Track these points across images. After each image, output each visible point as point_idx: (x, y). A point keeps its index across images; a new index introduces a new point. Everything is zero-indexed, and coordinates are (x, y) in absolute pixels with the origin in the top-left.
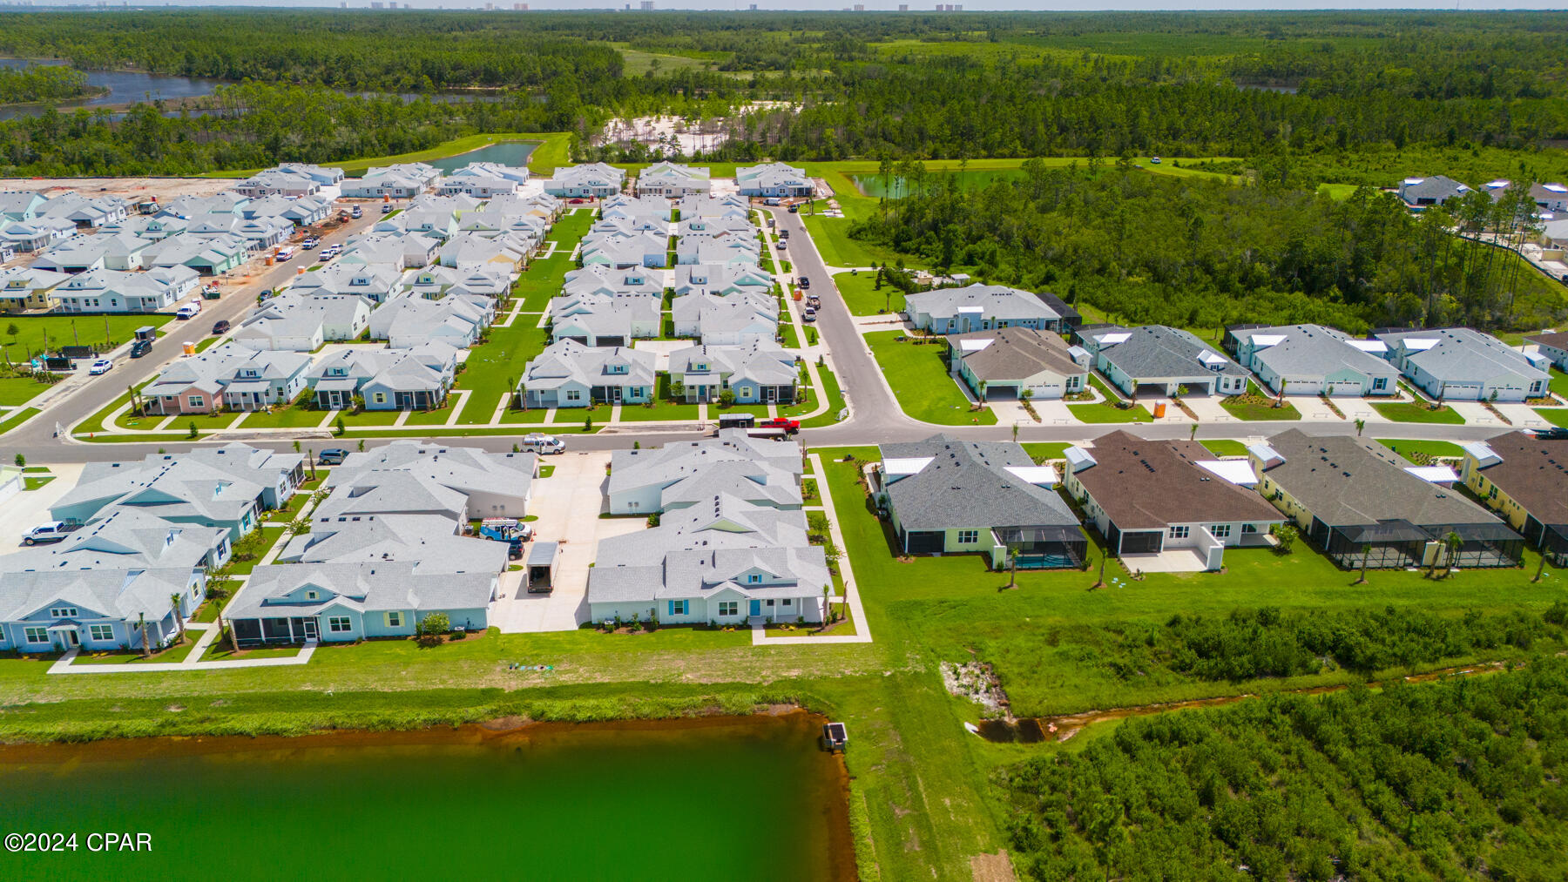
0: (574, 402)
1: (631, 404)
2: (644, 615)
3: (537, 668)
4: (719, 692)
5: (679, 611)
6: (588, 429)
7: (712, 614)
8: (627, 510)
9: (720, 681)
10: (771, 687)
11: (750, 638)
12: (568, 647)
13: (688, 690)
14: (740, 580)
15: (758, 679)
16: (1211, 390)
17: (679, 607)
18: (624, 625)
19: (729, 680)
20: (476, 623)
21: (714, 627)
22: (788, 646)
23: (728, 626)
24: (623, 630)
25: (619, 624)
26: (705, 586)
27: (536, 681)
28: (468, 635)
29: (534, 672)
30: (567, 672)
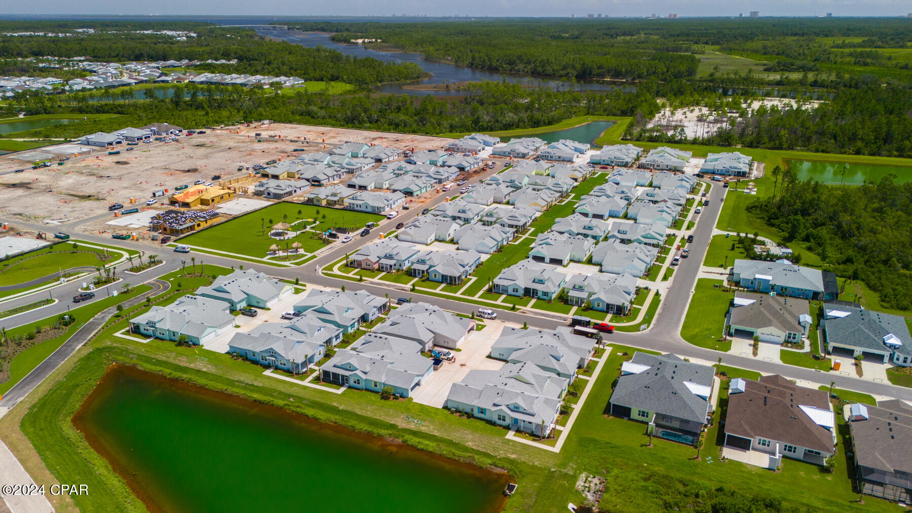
0: (515, 293)
1: (542, 299)
2: (469, 411)
3: (416, 421)
4: (477, 454)
5: (482, 413)
6: (513, 309)
7: (495, 418)
8: (498, 356)
9: (481, 450)
10: (500, 459)
11: (506, 434)
12: (433, 415)
13: (466, 449)
14: (510, 407)
15: (497, 454)
16: (886, 359)
17: (482, 411)
18: (459, 412)
19: (484, 450)
20: (405, 394)
21: (494, 424)
22: (519, 443)
23: (500, 426)
24: (458, 414)
25: (457, 411)
26: (495, 405)
27: (412, 427)
28: (400, 399)
29: (414, 422)
30: (426, 426)
